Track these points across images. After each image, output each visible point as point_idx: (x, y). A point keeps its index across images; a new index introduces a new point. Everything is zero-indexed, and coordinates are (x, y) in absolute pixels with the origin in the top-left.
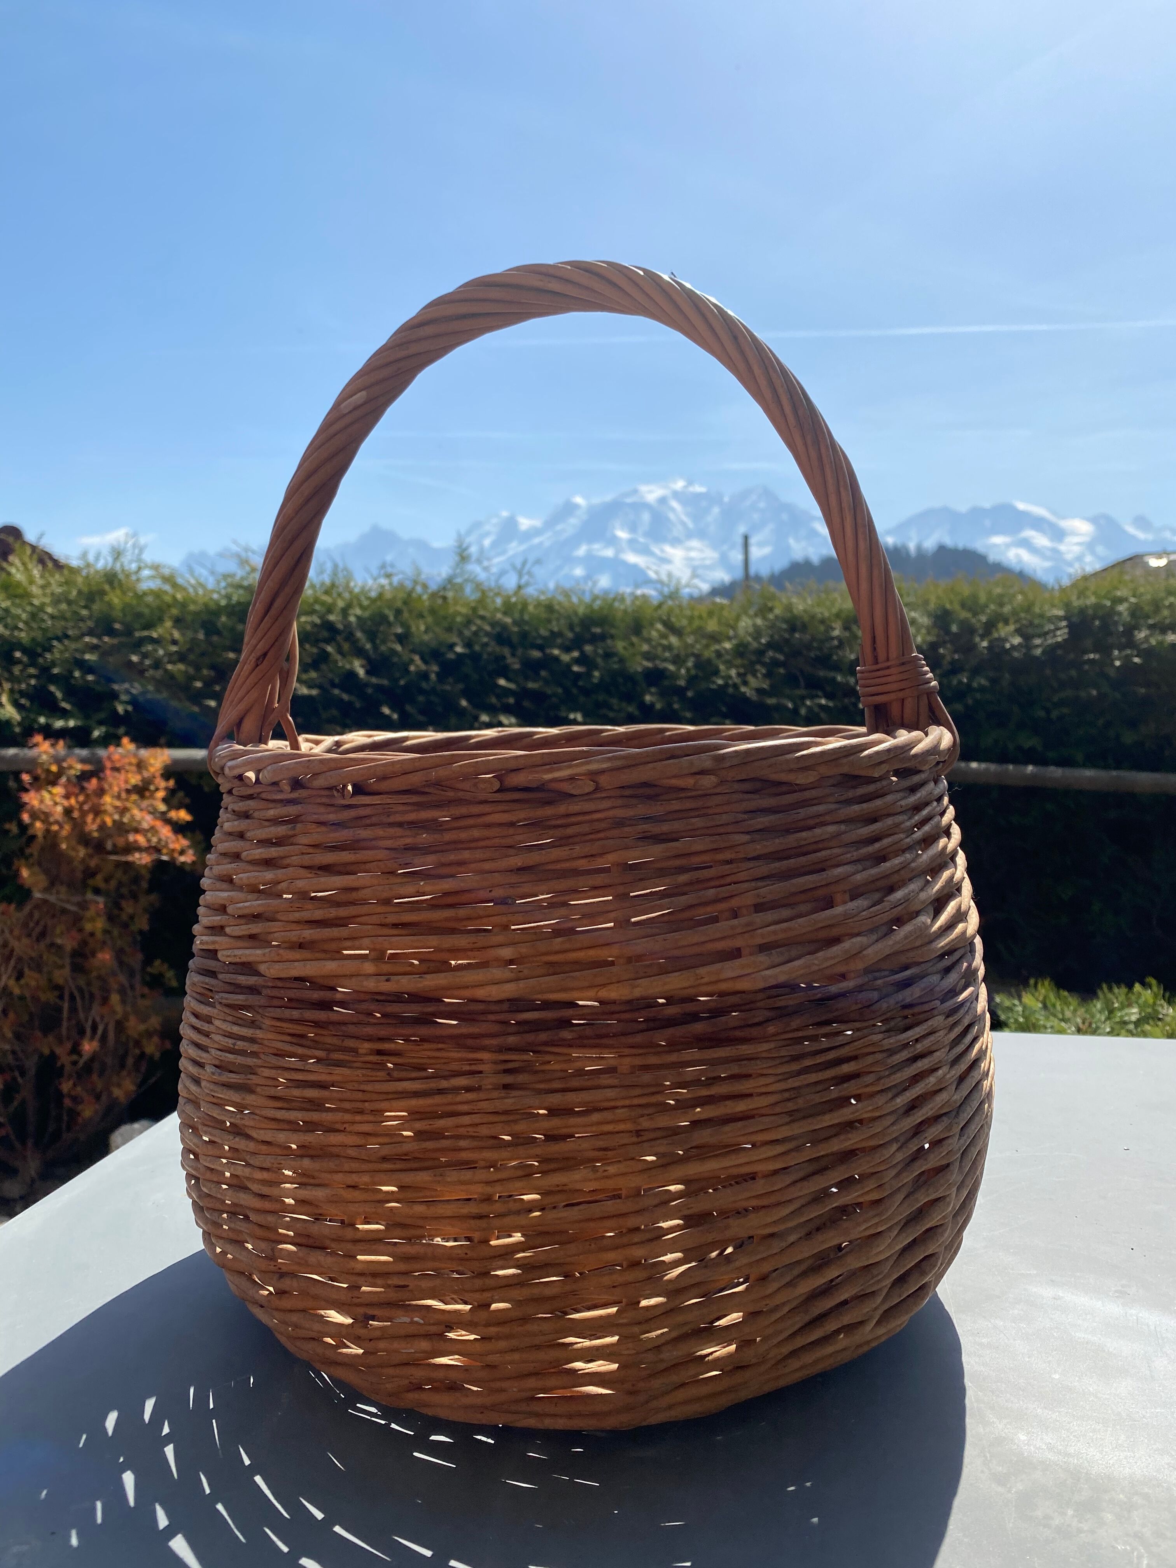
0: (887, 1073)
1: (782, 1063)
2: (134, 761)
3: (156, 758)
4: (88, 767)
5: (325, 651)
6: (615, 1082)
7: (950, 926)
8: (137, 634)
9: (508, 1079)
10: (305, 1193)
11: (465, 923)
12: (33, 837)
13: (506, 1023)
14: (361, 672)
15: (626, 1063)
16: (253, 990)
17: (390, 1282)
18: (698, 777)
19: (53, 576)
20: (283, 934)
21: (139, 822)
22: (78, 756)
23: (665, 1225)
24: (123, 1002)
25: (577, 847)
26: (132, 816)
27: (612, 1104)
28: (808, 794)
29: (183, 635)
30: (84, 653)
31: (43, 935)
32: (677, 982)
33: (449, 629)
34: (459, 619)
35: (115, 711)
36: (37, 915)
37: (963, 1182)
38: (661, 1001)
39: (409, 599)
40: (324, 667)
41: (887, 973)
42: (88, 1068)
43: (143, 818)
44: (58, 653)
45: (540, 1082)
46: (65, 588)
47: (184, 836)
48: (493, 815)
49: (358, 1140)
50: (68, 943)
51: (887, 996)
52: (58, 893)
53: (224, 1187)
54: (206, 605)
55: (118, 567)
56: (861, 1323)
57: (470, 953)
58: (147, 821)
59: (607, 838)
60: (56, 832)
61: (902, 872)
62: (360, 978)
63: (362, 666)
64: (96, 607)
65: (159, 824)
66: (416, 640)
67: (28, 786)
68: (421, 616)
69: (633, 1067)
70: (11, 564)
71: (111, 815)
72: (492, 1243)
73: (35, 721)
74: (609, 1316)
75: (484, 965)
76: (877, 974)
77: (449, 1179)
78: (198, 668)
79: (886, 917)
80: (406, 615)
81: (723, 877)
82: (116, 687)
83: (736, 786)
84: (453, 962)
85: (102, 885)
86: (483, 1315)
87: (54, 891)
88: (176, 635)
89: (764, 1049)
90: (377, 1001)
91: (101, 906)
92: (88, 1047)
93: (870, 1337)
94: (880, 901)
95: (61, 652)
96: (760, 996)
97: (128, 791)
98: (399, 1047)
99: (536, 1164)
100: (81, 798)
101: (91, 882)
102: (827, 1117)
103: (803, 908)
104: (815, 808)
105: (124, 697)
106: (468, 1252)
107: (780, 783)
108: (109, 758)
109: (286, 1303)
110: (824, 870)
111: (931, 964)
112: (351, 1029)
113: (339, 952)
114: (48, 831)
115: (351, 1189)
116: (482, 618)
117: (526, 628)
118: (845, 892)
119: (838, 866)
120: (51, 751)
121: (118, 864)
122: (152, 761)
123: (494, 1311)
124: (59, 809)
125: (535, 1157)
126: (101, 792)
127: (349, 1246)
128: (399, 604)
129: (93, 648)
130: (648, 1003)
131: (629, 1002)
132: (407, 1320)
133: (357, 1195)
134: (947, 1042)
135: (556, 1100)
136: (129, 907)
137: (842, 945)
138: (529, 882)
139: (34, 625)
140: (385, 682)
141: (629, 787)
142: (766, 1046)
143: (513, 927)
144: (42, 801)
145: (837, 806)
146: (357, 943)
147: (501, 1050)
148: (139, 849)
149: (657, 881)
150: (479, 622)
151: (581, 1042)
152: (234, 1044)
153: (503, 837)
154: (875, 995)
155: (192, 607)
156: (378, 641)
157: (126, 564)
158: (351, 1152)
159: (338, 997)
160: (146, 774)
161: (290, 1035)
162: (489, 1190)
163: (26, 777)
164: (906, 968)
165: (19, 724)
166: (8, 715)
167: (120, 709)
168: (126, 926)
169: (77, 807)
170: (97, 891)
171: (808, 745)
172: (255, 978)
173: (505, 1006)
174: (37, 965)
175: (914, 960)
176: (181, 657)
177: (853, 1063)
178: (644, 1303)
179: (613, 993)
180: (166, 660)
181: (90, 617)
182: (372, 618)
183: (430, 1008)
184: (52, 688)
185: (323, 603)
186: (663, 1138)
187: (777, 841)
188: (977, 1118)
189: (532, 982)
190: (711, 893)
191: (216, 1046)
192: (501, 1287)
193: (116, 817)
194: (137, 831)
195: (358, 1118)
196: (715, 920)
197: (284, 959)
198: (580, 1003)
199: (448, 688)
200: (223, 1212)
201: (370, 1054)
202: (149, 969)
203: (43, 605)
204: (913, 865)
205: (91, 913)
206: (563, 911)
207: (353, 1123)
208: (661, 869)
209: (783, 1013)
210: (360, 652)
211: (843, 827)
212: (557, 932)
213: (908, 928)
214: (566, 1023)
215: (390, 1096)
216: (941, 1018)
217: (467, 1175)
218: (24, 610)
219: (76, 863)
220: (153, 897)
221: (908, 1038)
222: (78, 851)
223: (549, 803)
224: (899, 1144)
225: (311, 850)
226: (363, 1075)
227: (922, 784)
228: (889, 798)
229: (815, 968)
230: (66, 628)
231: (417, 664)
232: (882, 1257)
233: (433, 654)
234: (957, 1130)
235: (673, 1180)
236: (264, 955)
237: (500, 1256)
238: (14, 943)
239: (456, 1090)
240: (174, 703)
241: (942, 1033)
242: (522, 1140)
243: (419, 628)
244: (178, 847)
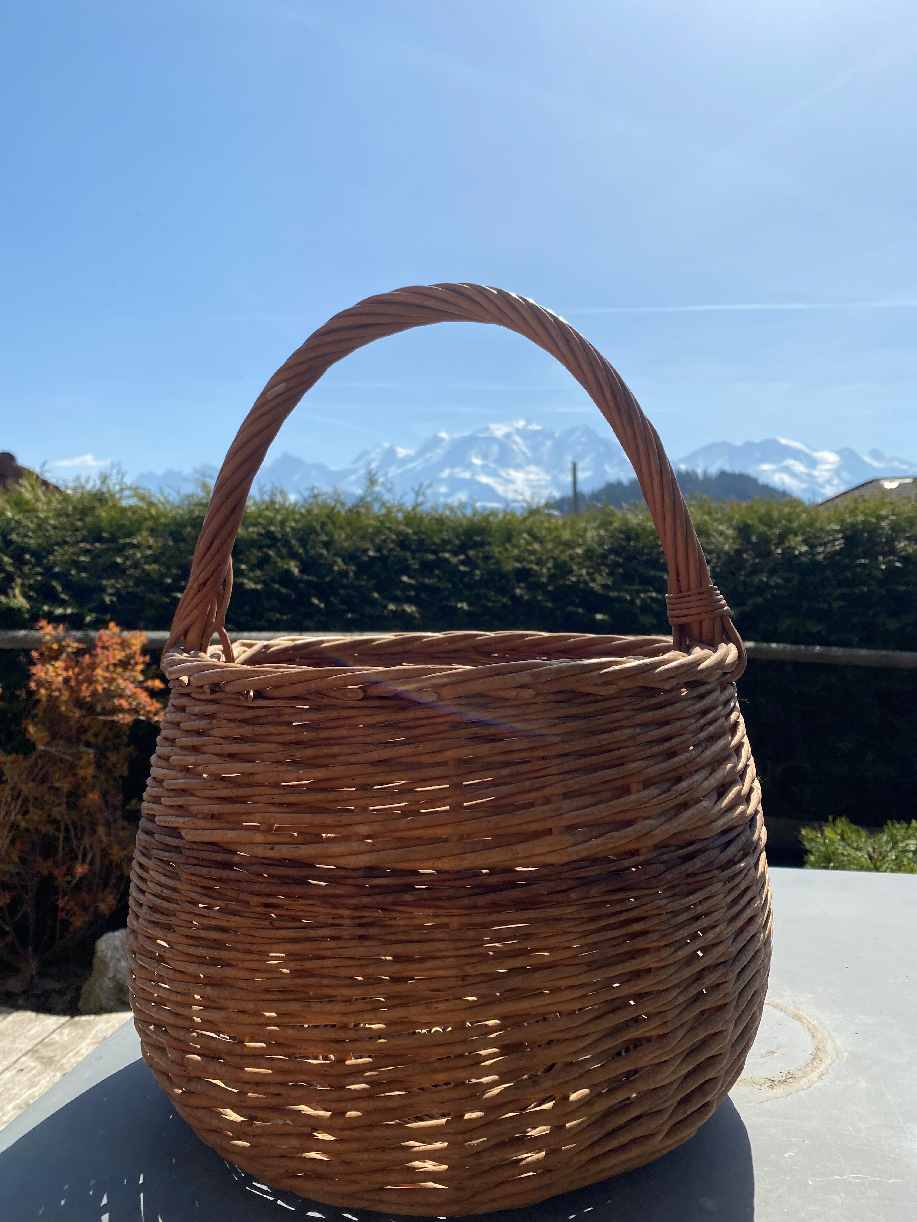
0: (671, 931)
1: (583, 923)
2: (119, 641)
3: (136, 639)
4: (81, 646)
5: (266, 554)
6: (444, 936)
7: (732, 807)
8: (121, 541)
9: (362, 931)
10: (208, 1015)
11: (334, 804)
12: (38, 701)
13: (363, 886)
14: (296, 571)
15: (455, 922)
16: (177, 849)
17: (268, 1090)
18: (519, 690)
19: (53, 495)
20: (198, 807)
21: (123, 690)
22: (75, 637)
23: (483, 1052)
24: (108, 834)
25: (421, 746)
26: (118, 685)
27: (444, 954)
28: (609, 704)
29: (156, 542)
30: (79, 555)
31: (43, 781)
32: (498, 857)
33: (363, 538)
34: (370, 530)
35: (104, 601)
36: (40, 763)
37: (739, 1017)
38: (484, 871)
39: (331, 515)
40: (266, 567)
41: (674, 848)
42: (78, 887)
43: (126, 687)
44: (59, 555)
45: (389, 934)
46: (64, 504)
47: (158, 701)
48: (357, 718)
49: (247, 975)
50: (64, 785)
51: (673, 867)
52: (57, 746)
53: (153, 1004)
54: (174, 518)
55: (105, 490)
56: (652, 1135)
57: (336, 829)
58: (130, 689)
59: (446, 738)
60: (57, 697)
61: (688, 766)
62: (252, 845)
63: (297, 566)
64: (89, 519)
65: (139, 691)
66: (338, 546)
67: (36, 661)
68: (341, 527)
69: (462, 924)
70: (22, 486)
71: (101, 684)
72: (348, 1062)
73: (40, 609)
74: (439, 1126)
75: (346, 838)
76: (665, 850)
77: (314, 1010)
78: (168, 568)
79: (672, 804)
80: (330, 527)
81: (538, 770)
82: (104, 582)
83: (550, 697)
84: (324, 835)
85: (93, 740)
86: (339, 1121)
87: (55, 744)
88: (151, 541)
89: (568, 911)
90: (264, 864)
91: (92, 756)
92: (80, 870)
93: (660, 1147)
94: (668, 790)
95: (62, 555)
96: (565, 868)
97: (115, 665)
98: (279, 902)
99: (383, 1000)
100: (77, 670)
101: (83, 737)
102: (619, 967)
103: (603, 796)
104: (614, 715)
105: (110, 591)
106: (328, 1069)
107: (588, 694)
108: (100, 639)
109: (194, 1101)
110: (622, 764)
111: (712, 840)
112: (244, 885)
113: (240, 823)
114: (50, 696)
115: (240, 1013)
116: (389, 529)
117: (424, 537)
118: (639, 782)
119: (634, 761)
120: (53, 633)
121: (105, 723)
122: (133, 641)
123: (348, 1118)
124: (60, 679)
125: (381, 994)
126: (93, 666)
127: (238, 1060)
128: (324, 519)
129: (87, 552)
130: (475, 873)
131: (459, 872)
132: (281, 1122)
133: (244, 1018)
134: (724, 904)
135: (399, 949)
136: (113, 758)
137: (635, 826)
138: (383, 772)
139: (41, 534)
140: (314, 579)
141: (466, 697)
142: (569, 910)
143: (371, 808)
144: (46, 673)
145: (633, 713)
146: (251, 817)
147: (357, 908)
148: (121, 710)
149: (483, 773)
150: (387, 532)
151: (419, 903)
152: (162, 892)
153: (365, 736)
154: (662, 867)
155: (163, 520)
156: (308, 547)
157: (111, 486)
158: (241, 984)
159: (236, 859)
160: (128, 651)
161: (202, 887)
162: (344, 1019)
163: (35, 654)
164: (691, 843)
165: (28, 611)
166: (19, 605)
167: (107, 599)
168: (110, 772)
169: (74, 677)
170: (88, 744)
171: (610, 664)
172: (177, 841)
173: (361, 873)
174: (39, 803)
175: (697, 837)
176: (155, 559)
177: (641, 923)
178: (467, 1116)
179: (446, 864)
180: (142, 561)
181: (83, 528)
182: (303, 529)
183: (303, 872)
184: (54, 583)
185: (266, 517)
186: (483, 982)
187: (583, 741)
188: (753, 965)
189: (382, 853)
190: (527, 784)
191: (150, 891)
192: (353, 1099)
193: (106, 685)
194: (121, 696)
195: (247, 957)
196: (531, 805)
197: (198, 827)
198: (421, 871)
199: (363, 583)
200: (152, 1024)
201: (259, 906)
202: (128, 807)
203: (47, 518)
204: (697, 760)
205: (82, 763)
206: (409, 796)
207: (244, 960)
208: (489, 763)
209: (586, 882)
210: (294, 555)
211: (638, 730)
212: (405, 813)
213: (690, 812)
214: (410, 888)
215: (272, 941)
216: (720, 885)
217: (329, 1007)
218: (32, 522)
219: (72, 723)
220: (131, 748)
221: (689, 902)
222: (74, 713)
223: (402, 709)
224: (681, 989)
225: (222, 741)
226: (252, 923)
227: (710, 692)
228: (678, 706)
229: (610, 846)
230: (66, 536)
231: (339, 565)
232: (667, 1082)
233: (351, 557)
234: (733, 975)
235: (493, 1016)
236: (184, 823)
237: (353, 1073)
238: (23, 787)
239: (323, 938)
240: (150, 596)
241: (720, 897)
242: (371, 981)
243: (340, 536)
244: (153, 709)
